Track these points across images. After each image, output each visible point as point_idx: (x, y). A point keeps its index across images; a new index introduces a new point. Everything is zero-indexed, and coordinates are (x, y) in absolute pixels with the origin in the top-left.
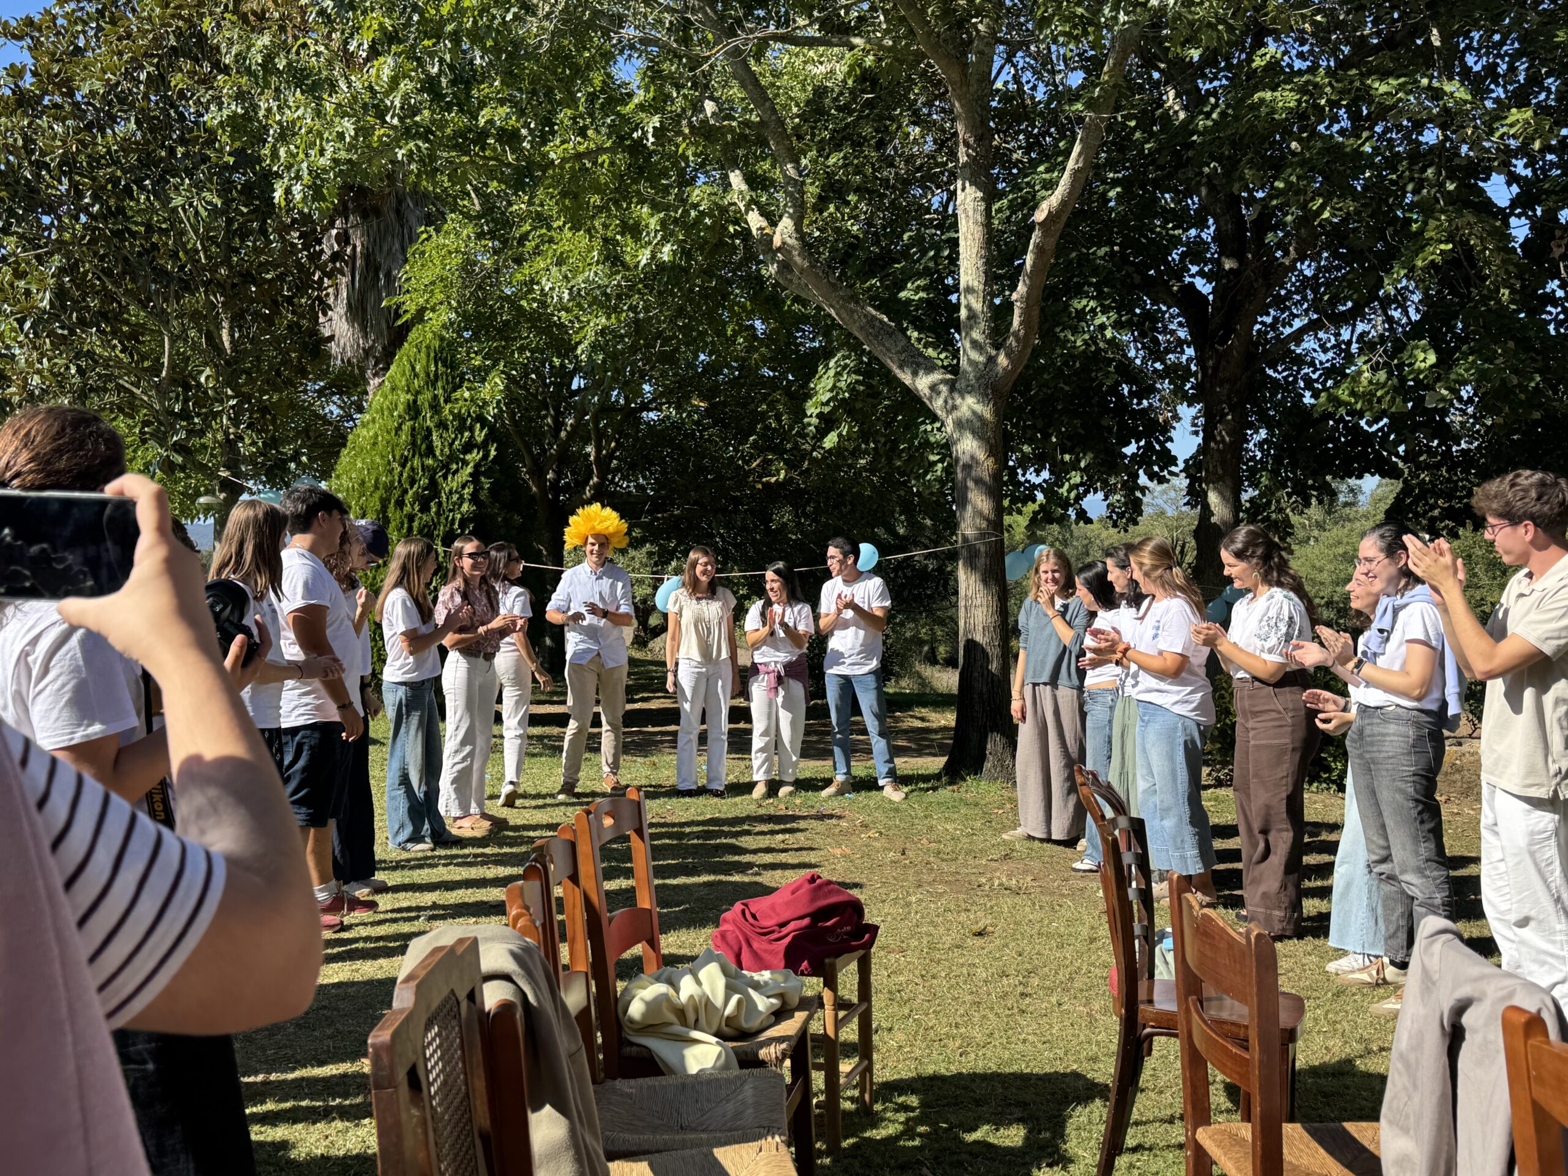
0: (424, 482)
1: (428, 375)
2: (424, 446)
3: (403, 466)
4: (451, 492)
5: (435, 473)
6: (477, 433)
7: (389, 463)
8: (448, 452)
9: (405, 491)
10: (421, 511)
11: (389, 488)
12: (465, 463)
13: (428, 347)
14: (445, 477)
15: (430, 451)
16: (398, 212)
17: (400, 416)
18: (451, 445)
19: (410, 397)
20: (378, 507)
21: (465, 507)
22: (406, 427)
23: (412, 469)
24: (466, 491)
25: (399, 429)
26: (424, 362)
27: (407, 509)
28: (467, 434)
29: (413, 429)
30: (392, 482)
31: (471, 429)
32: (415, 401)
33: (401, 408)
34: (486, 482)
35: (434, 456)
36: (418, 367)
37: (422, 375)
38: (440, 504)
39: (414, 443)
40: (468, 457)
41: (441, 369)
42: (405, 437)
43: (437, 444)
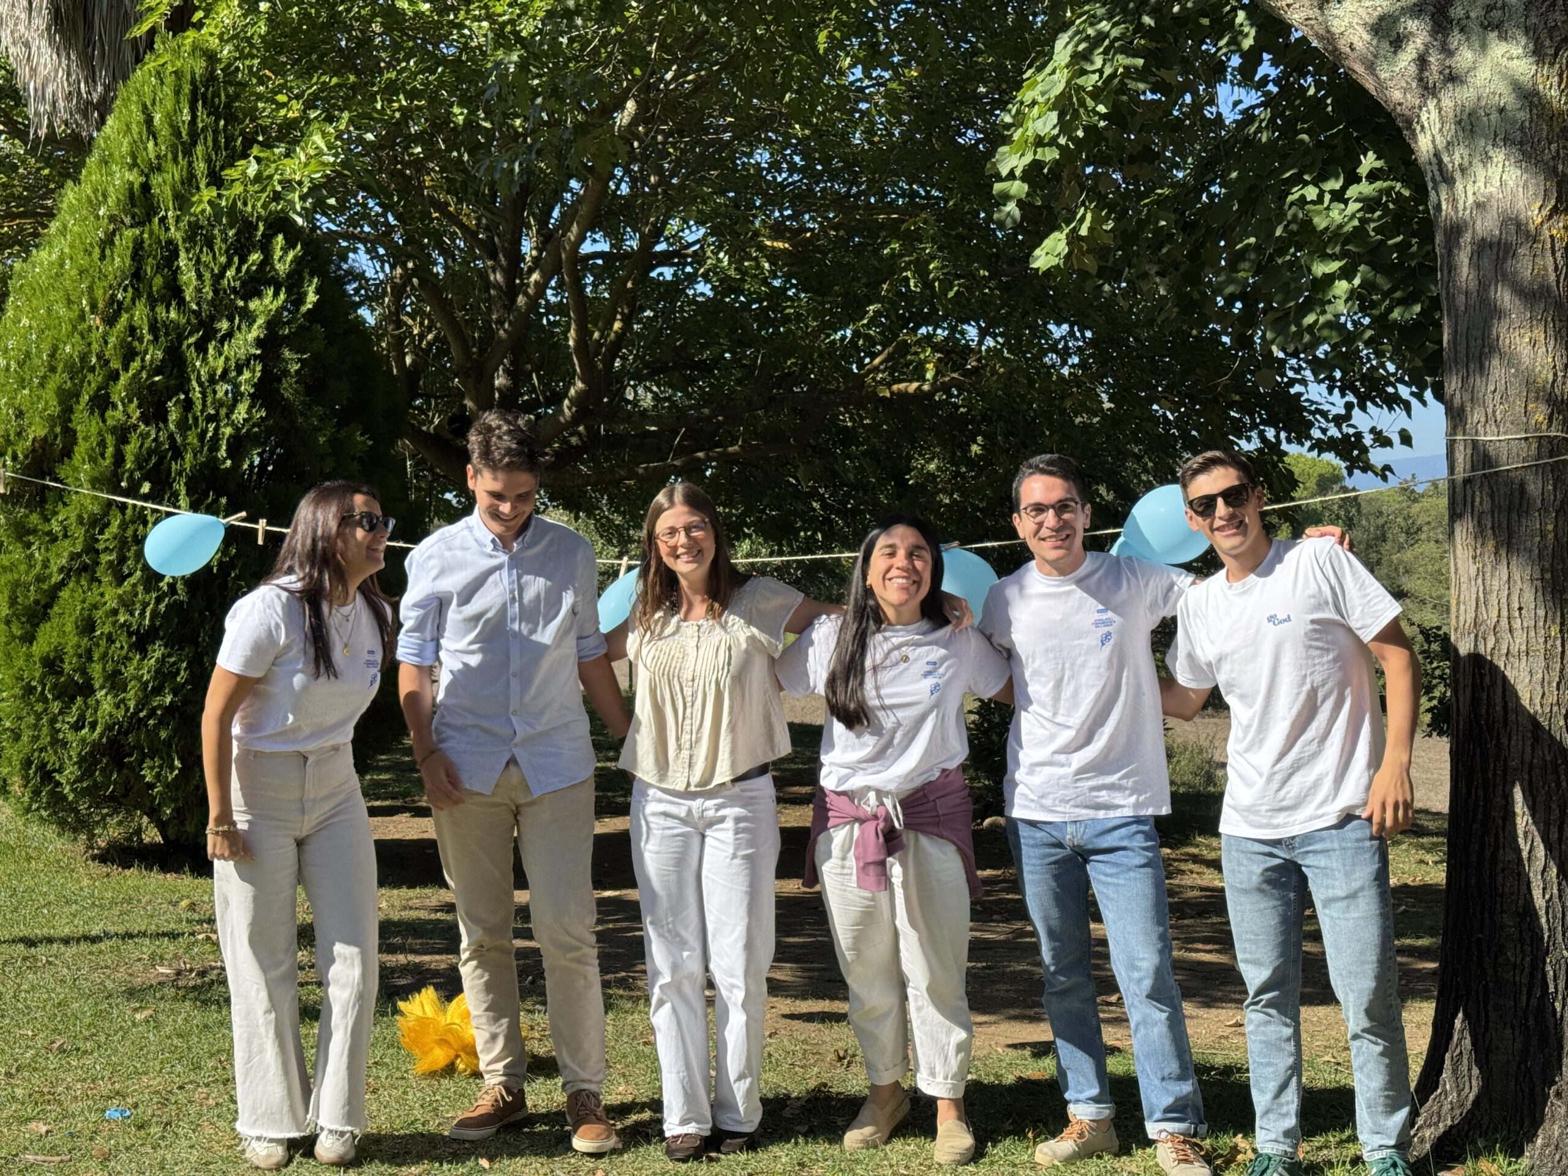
0: (155, 355)
1: (177, 133)
2: (158, 281)
3: (110, 321)
4: (212, 380)
5: (181, 338)
6: (278, 253)
7: (82, 317)
8: (208, 292)
9: (114, 376)
10: (145, 419)
11: (79, 369)
12: (249, 317)
13: (177, 74)
14: (201, 347)
15: (174, 292)
17: (112, 219)
18: (218, 277)
19: (135, 177)
20: (54, 409)
21: (241, 412)
22: (123, 241)
23: (132, 330)
24: (246, 375)
25: (108, 242)
26: (169, 104)
27: (115, 416)
28: (255, 257)
29: (138, 244)
30: (84, 357)
31: (266, 248)
32: (146, 187)
33: (117, 199)
34: (292, 360)
35: (182, 303)
36: (157, 118)
37: (165, 132)
38: (188, 404)
39: (137, 275)
40: (254, 305)
41: (203, 118)
42: (119, 260)
43: (188, 276)
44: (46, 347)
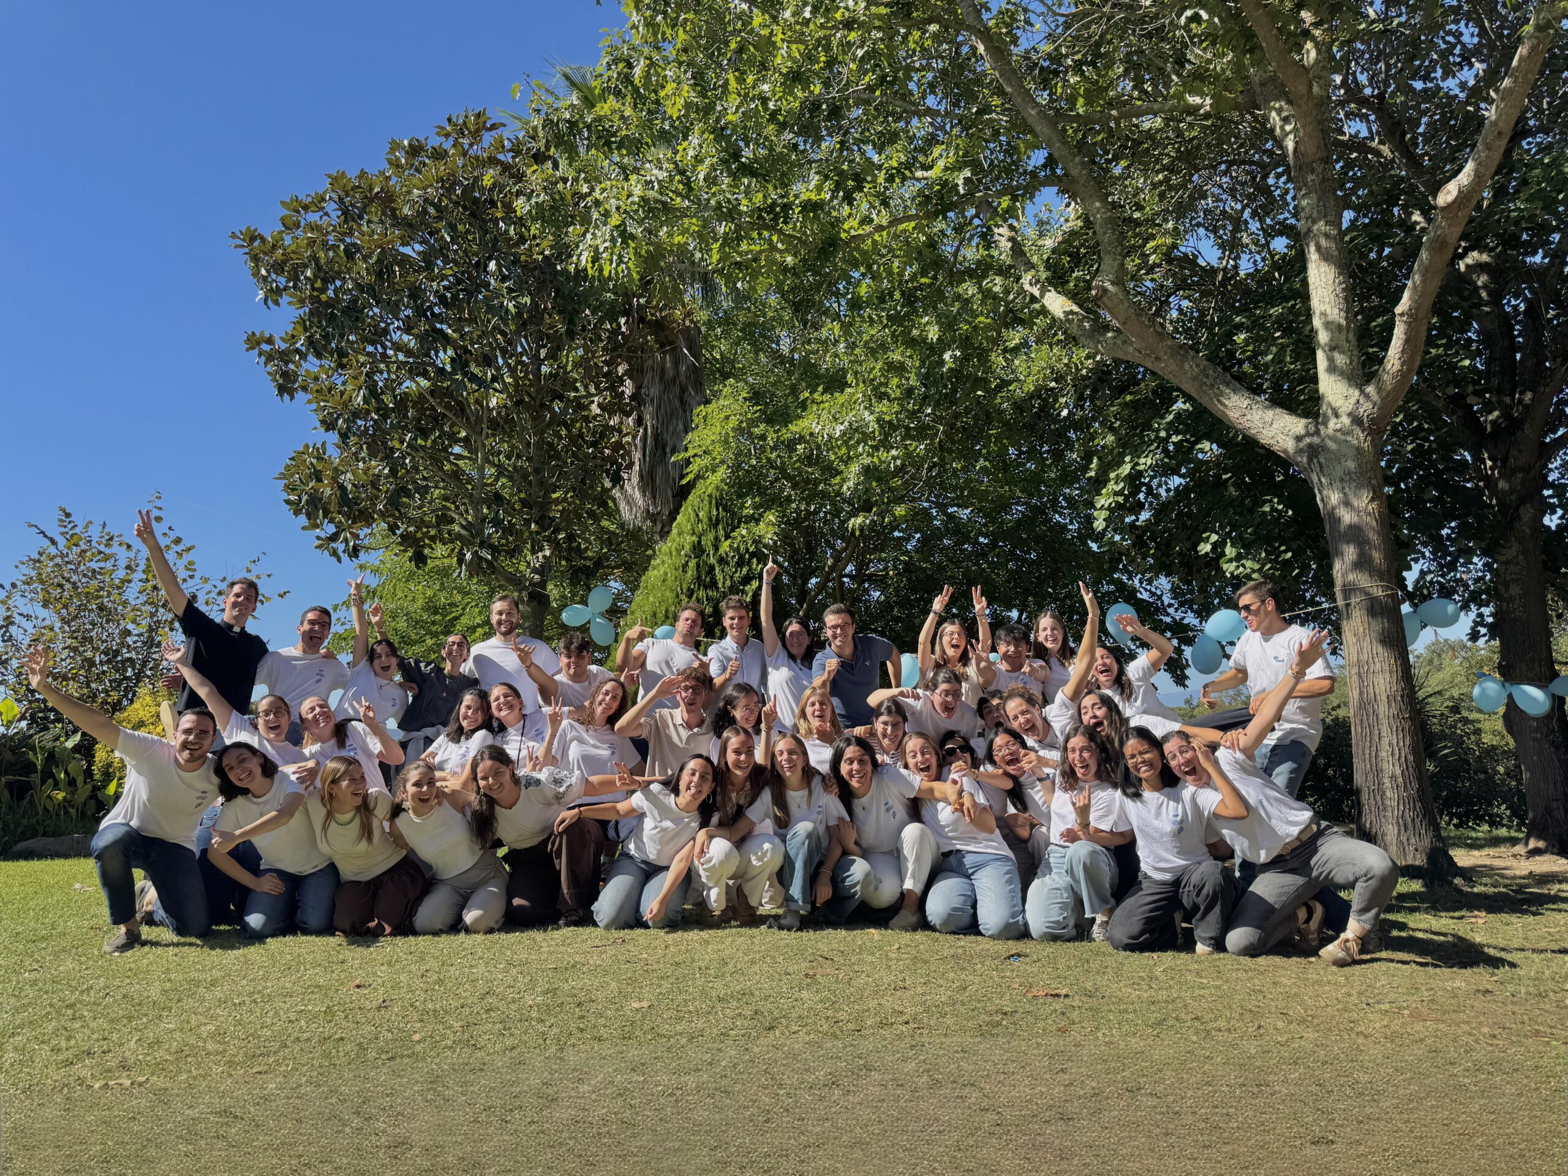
1: (710, 519)
2: (707, 580)
13: (710, 496)
15: (713, 584)
16: (681, 400)
17: (687, 556)
19: (695, 539)
22: (692, 563)
26: (707, 508)
29: (698, 565)
31: (749, 563)
32: (699, 542)
33: (687, 547)
35: (717, 588)
36: (701, 514)
37: (705, 520)
39: (699, 578)
41: (722, 513)
42: (691, 573)
43: (719, 576)
44: (663, 608)
